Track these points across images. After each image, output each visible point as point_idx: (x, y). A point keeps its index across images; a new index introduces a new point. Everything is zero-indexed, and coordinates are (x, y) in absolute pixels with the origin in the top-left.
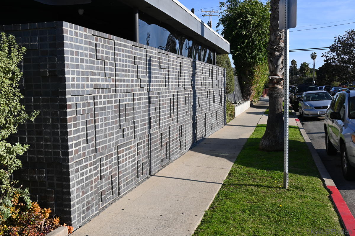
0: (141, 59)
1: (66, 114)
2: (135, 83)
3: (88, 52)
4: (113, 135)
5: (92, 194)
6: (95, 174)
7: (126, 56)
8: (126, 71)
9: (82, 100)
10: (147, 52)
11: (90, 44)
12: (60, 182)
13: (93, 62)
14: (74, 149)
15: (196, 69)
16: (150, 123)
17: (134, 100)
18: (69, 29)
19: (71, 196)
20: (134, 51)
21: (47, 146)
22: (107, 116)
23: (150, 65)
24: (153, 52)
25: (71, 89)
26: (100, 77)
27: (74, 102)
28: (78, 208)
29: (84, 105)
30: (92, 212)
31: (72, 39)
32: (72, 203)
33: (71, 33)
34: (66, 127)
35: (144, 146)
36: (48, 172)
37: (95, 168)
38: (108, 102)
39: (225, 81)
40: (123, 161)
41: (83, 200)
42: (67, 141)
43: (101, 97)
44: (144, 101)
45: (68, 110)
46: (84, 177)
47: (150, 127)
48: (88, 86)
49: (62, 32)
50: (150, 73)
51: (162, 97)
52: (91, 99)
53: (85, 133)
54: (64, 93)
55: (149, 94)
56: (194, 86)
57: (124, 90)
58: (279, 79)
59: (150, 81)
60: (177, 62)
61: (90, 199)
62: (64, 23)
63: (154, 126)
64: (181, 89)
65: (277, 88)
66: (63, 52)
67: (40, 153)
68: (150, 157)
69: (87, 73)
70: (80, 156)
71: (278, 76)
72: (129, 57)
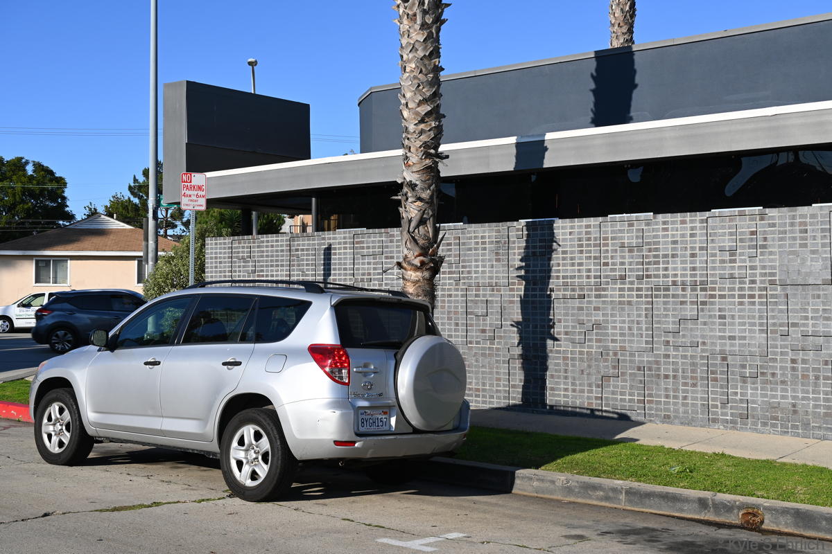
18: (209, 242)
20: (296, 243)
23: (328, 255)
24: (338, 237)
66: (206, 259)
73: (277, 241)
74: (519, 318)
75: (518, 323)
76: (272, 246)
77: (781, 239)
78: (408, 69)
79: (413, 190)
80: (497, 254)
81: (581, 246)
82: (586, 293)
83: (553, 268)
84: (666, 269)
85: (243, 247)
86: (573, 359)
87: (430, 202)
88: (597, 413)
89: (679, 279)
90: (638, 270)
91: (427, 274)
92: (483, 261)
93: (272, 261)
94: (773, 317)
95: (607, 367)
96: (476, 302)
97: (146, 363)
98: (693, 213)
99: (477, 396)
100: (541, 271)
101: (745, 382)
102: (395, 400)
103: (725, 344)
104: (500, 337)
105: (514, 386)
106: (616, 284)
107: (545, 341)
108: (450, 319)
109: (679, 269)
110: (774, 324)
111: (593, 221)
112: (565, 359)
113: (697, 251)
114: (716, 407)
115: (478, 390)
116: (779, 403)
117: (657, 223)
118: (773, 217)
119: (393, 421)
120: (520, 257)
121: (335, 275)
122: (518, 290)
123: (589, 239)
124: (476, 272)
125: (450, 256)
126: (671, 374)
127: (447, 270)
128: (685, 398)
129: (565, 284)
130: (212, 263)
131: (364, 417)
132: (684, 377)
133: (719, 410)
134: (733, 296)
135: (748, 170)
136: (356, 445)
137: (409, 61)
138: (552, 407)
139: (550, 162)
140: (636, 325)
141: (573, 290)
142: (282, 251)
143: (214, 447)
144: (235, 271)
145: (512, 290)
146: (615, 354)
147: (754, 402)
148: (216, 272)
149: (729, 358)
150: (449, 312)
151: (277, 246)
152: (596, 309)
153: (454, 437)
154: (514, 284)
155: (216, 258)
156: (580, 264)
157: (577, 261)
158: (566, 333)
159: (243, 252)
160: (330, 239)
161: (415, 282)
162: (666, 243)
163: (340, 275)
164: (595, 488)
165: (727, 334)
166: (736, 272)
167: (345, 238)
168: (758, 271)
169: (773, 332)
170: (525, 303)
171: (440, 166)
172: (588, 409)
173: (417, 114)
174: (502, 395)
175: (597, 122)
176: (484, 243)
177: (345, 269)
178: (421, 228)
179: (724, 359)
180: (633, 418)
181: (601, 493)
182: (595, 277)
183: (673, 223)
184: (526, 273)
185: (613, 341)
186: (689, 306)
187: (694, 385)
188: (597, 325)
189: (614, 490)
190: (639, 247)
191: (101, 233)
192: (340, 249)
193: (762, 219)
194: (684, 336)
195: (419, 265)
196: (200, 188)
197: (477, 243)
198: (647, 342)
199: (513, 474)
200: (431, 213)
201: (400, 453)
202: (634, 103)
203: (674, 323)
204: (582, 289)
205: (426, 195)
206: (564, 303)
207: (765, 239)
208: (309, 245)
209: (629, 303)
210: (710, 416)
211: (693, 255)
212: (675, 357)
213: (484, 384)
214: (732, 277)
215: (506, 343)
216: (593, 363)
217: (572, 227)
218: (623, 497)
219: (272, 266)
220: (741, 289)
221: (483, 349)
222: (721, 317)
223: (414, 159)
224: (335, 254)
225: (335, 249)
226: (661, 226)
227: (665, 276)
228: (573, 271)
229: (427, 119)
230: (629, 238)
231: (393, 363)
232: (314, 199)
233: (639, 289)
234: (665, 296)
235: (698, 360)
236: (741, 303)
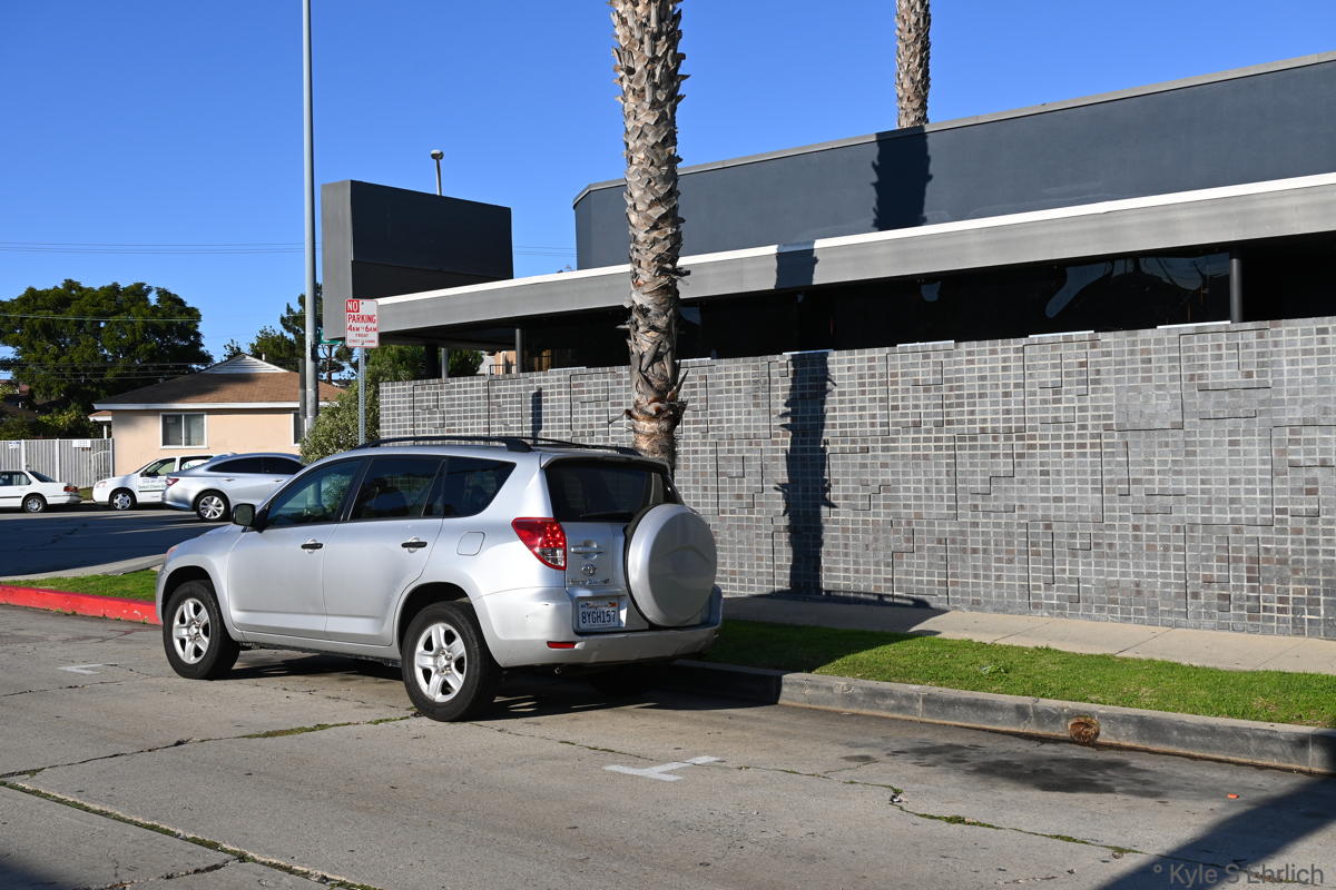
11: (410, 395)
69: (405, 426)
73: (472, 385)
74: (785, 479)
75: (783, 486)
76: (465, 392)
77: (1118, 372)
78: (635, 161)
79: (645, 316)
80: (755, 397)
81: (863, 385)
82: (870, 445)
83: (828, 414)
84: (972, 413)
85: (428, 394)
86: (854, 531)
87: (666, 332)
88: (887, 599)
89: (989, 425)
90: (936, 414)
91: (664, 425)
92: (737, 406)
93: (465, 411)
94: (1110, 472)
95: (898, 540)
96: (729, 460)
97: (304, 547)
98: (1005, 341)
99: (733, 580)
100: (811, 419)
101: (1074, 556)
102: (625, 588)
103: (1048, 508)
104: (761, 504)
105: (780, 567)
106: (908, 432)
107: (819, 507)
108: (696, 482)
109: (988, 413)
110: (1111, 481)
111: (877, 353)
112: (845, 530)
113: (1012, 389)
114: (1039, 588)
115: (733, 573)
116: (1118, 582)
117: (959, 354)
118: (1107, 344)
119: (623, 614)
120: (785, 401)
121: (547, 427)
122: (783, 443)
123: (873, 376)
124: (729, 421)
125: (694, 401)
126: (981, 547)
127: (692, 419)
128: (999, 578)
129: (844, 435)
130: (388, 415)
131: (585, 610)
132: (997, 552)
133: (1042, 593)
134: (1058, 446)
135: (1074, 284)
136: (576, 646)
137: (637, 150)
138: (828, 592)
139: (821, 277)
140: (934, 486)
141: (853, 442)
142: (479, 398)
143: (393, 652)
144: (418, 426)
145: (775, 443)
146: (909, 523)
147: (1086, 581)
148: (394, 427)
149: (1055, 525)
150: (695, 474)
151: (472, 392)
152: (884, 465)
153: (702, 634)
154: (777, 435)
155: (393, 409)
156: (862, 409)
157: (858, 405)
158: (846, 497)
159: (428, 401)
160: (539, 381)
161: (650, 436)
162: (971, 379)
163: (553, 427)
164: (884, 695)
165: (1051, 495)
166: (1062, 415)
167: (559, 380)
168: (1089, 414)
169: (1109, 491)
170: (791, 459)
171: (680, 285)
172: (874, 594)
173: (648, 218)
174: (764, 578)
175: (881, 225)
176: (738, 383)
177: (560, 420)
178: (655, 365)
179: (1048, 527)
180: (933, 605)
181: (893, 702)
182: (882, 425)
183: (981, 353)
184: (792, 420)
185: (906, 506)
186: (1001, 460)
187: (1010, 561)
188: (885, 486)
189: (909, 697)
190: (938, 385)
191: (247, 379)
192: (552, 394)
193: (1093, 346)
194: (996, 498)
195: (654, 413)
196: (370, 319)
197: (729, 384)
198: (949, 507)
199: (780, 679)
200: (668, 346)
201: (634, 655)
202: (927, 200)
203: (983, 481)
204: (864, 441)
205: (661, 322)
206: (842, 458)
207: (1098, 372)
208: (512, 389)
209: (926, 457)
210: (1031, 601)
211: (1006, 394)
212: (985, 525)
213: (741, 565)
214: (1056, 421)
215: (768, 512)
216: (882, 535)
217: (851, 361)
218: (919, 706)
219: (465, 418)
220: (1068, 437)
221: (740, 519)
222: (1043, 473)
223: (645, 276)
224: (547, 401)
225: (547, 394)
226: (965, 358)
227: (972, 422)
228: (854, 417)
229: (661, 225)
230: (924, 373)
231: (622, 539)
232: (518, 331)
233: (938, 439)
234: (971, 448)
235: (1015, 529)
236: (1069, 455)
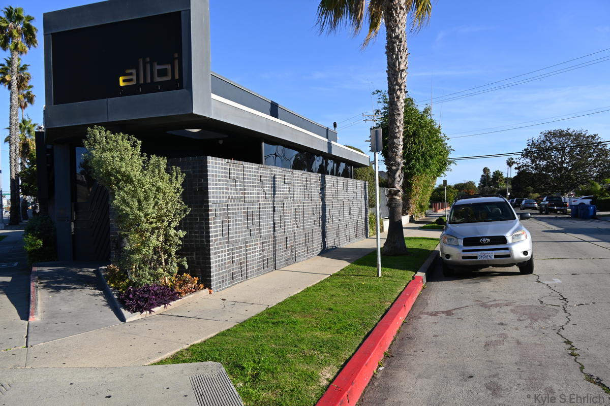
0: (266, 177)
1: (208, 215)
2: (260, 195)
3: (224, 175)
4: (242, 233)
5: (226, 272)
6: (229, 259)
7: (253, 176)
8: (253, 186)
9: (219, 206)
10: (271, 171)
11: (225, 169)
12: (204, 261)
13: (227, 181)
14: (213, 239)
15: (325, 183)
16: (274, 227)
17: (260, 208)
18: (211, 161)
19: (211, 270)
20: (260, 171)
21: (196, 237)
22: (237, 219)
23: (274, 181)
24: (277, 171)
25: (212, 199)
26: (232, 191)
27: (214, 208)
28: (216, 279)
29: (220, 210)
30: (226, 284)
31: (213, 167)
32: (212, 274)
33: (212, 163)
34: (208, 224)
35: (269, 245)
36: (197, 254)
37: (228, 254)
38: (238, 209)
39: (366, 194)
40: (250, 254)
41: (219, 274)
42: (209, 232)
43: (232, 205)
44: (268, 209)
45: (210, 213)
46: (220, 259)
47: (274, 231)
48: (223, 197)
49: (207, 163)
50: (274, 187)
51: (287, 207)
52: (225, 206)
53: (221, 229)
54: (208, 202)
55: (273, 204)
56: (323, 199)
57: (251, 200)
58: (396, 191)
59: (274, 194)
60: (302, 178)
61: (224, 275)
62: (208, 157)
63: (279, 230)
64: (307, 200)
65: (395, 199)
66: (207, 176)
67: (192, 241)
68: (275, 254)
69: (223, 189)
70: (217, 244)
71: (395, 188)
72: (255, 176)
107: (325, 223)
